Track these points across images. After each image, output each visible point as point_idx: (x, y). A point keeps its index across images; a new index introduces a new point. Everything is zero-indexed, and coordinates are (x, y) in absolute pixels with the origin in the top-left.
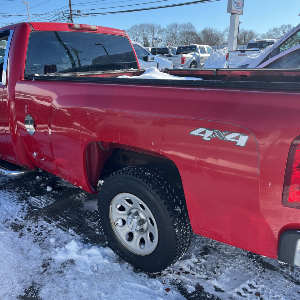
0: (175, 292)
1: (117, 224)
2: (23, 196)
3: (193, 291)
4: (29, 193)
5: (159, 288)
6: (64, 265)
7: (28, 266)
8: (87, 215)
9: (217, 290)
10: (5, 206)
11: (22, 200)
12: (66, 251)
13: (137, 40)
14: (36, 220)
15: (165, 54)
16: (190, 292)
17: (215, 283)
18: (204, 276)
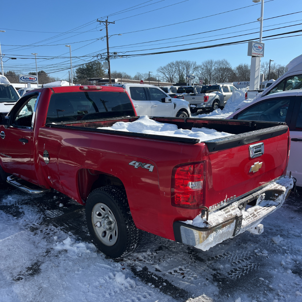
0: (128, 270)
1: (97, 225)
2: (41, 210)
3: (140, 270)
4: (46, 208)
5: (118, 267)
6: (60, 252)
7: (36, 251)
8: (84, 224)
9: (157, 270)
10: (28, 215)
11: (40, 212)
12: (63, 244)
13: (173, 76)
14: (48, 225)
15: (191, 93)
16: (138, 271)
17: (157, 266)
18: (151, 263)
